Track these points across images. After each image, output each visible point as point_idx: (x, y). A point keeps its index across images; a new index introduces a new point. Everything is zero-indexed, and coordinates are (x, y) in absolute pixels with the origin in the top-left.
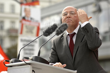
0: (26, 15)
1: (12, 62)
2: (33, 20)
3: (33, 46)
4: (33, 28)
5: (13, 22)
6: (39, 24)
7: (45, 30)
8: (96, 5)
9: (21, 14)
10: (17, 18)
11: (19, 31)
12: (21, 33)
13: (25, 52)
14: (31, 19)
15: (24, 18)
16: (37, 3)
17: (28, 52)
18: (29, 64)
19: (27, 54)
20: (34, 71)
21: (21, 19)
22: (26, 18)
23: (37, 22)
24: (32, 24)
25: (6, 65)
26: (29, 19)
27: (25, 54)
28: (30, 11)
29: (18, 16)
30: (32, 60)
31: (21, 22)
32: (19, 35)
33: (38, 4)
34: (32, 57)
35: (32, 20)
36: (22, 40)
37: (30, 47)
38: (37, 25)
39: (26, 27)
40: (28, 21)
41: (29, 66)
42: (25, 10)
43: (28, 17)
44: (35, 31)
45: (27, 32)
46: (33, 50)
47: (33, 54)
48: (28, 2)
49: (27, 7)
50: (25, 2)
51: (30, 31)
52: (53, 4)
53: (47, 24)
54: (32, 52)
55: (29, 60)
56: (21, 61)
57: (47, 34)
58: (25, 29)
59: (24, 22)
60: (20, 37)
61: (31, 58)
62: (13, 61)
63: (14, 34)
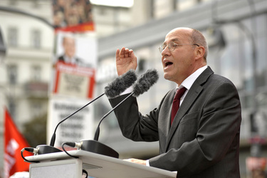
0: (66, 53)
1: (39, 153)
2: (82, 62)
3: (80, 118)
4: (80, 80)
5: (37, 68)
6: (94, 72)
7: (110, 83)
8: (214, 33)
9: (55, 51)
10: (46, 60)
11: (52, 87)
12: (56, 90)
13: (63, 132)
14: (77, 60)
15: (61, 59)
16: (89, 27)
17: (69, 131)
18: (76, 157)
19: (67, 135)
20: (86, 173)
21: (55, 60)
22: (67, 59)
23: (89, 66)
24: (80, 71)
25: (26, 158)
26: (73, 61)
27: (63, 136)
28: (74, 44)
29: (50, 55)
30: (82, 148)
31: (55, 66)
32: (51, 94)
33: (92, 29)
34: (82, 143)
35: (79, 64)
36: (57, 107)
37: (74, 122)
38: (90, 73)
39: (67, 77)
40: (70, 64)
41: (76, 161)
42: (65, 41)
43: (70, 57)
44: (85, 86)
45: (68, 89)
46: (79, 127)
47: (80, 136)
48: (71, 25)
49: (69, 35)
50: (63, 25)
51: (74, 87)
52: (122, 29)
53: (110, 71)
54: (78, 131)
55: (76, 149)
56: (59, 151)
57: (114, 92)
58: (63, 83)
59: (61, 67)
60: (53, 100)
61: (79, 144)
62: (42, 150)
63: (38, 93)
